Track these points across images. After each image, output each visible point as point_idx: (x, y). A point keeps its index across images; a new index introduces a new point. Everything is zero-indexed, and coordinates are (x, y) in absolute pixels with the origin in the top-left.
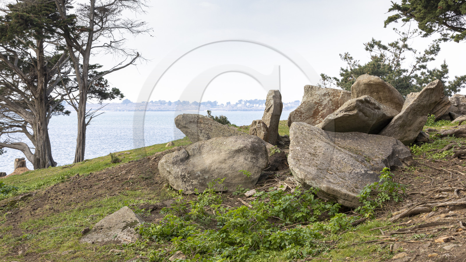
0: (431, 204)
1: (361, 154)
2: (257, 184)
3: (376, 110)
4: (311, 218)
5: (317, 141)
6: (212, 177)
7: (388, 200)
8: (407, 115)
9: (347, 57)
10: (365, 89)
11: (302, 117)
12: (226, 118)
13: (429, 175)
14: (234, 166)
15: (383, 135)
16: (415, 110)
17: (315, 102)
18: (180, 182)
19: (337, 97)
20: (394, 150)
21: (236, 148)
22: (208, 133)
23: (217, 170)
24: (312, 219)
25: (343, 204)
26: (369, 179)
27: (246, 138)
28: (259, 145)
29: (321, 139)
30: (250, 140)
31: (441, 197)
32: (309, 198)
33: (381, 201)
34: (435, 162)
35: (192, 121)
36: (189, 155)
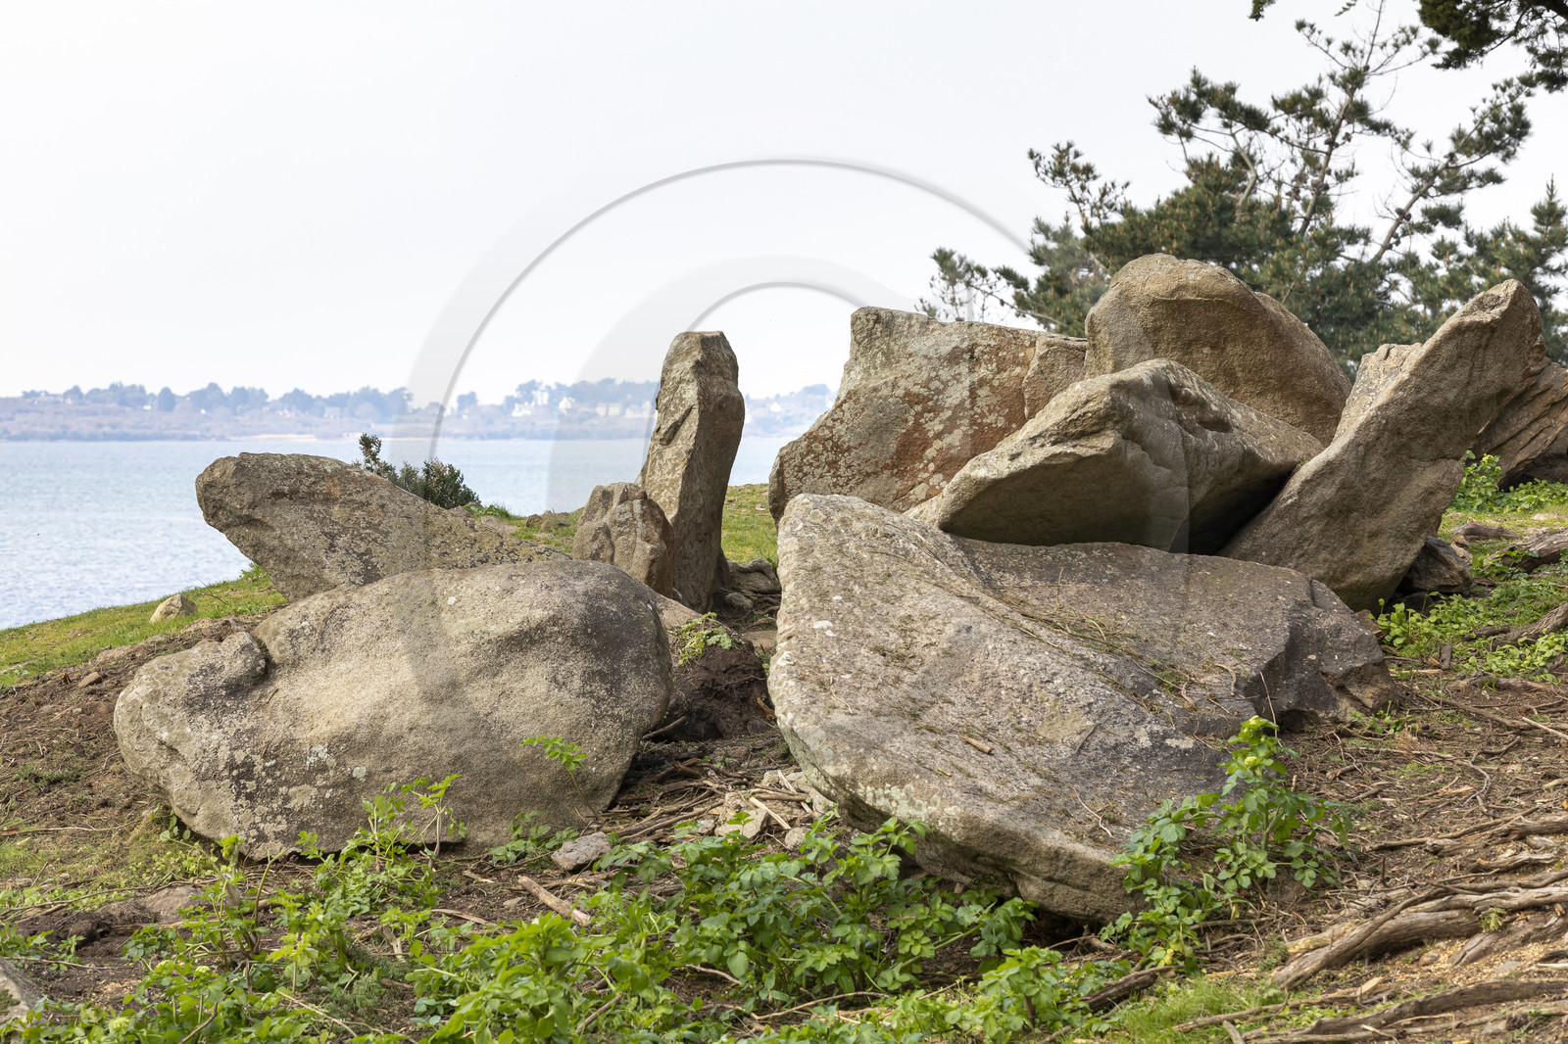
0: (1474, 898)
1: (1133, 651)
2: (613, 805)
3: (1210, 434)
4: (887, 975)
5: (918, 591)
6: (388, 771)
7: (1265, 880)
8: (1363, 461)
9: (1066, 168)
10: (1156, 330)
11: (842, 470)
12: (454, 475)
13: (1468, 755)
14: (496, 714)
15: (1244, 557)
16: (1399, 433)
17: (908, 394)
18: (225, 800)
19: (1018, 370)
20: (1295, 632)
21: (508, 624)
22: (368, 552)
23: (412, 739)
24: (890, 979)
25: (1046, 902)
26: (1176, 779)
27: (561, 574)
28: (627, 611)
29: (934, 577)
30: (580, 586)
31: (1523, 864)
32: (876, 871)
33: (1231, 885)
34: (1500, 688)
35: (286, 488)
36: (268, 660)
